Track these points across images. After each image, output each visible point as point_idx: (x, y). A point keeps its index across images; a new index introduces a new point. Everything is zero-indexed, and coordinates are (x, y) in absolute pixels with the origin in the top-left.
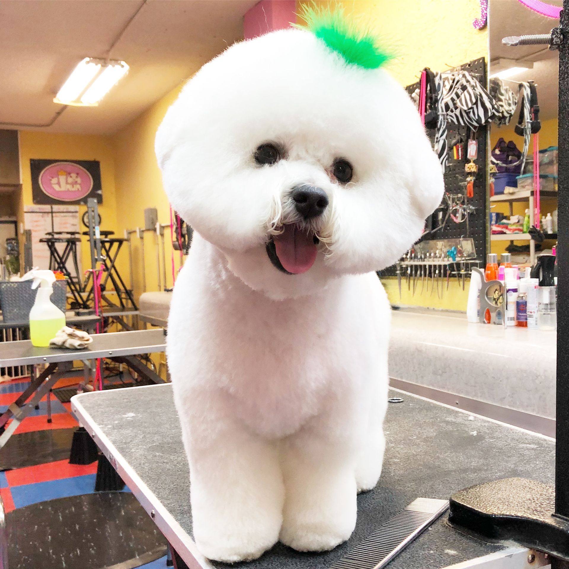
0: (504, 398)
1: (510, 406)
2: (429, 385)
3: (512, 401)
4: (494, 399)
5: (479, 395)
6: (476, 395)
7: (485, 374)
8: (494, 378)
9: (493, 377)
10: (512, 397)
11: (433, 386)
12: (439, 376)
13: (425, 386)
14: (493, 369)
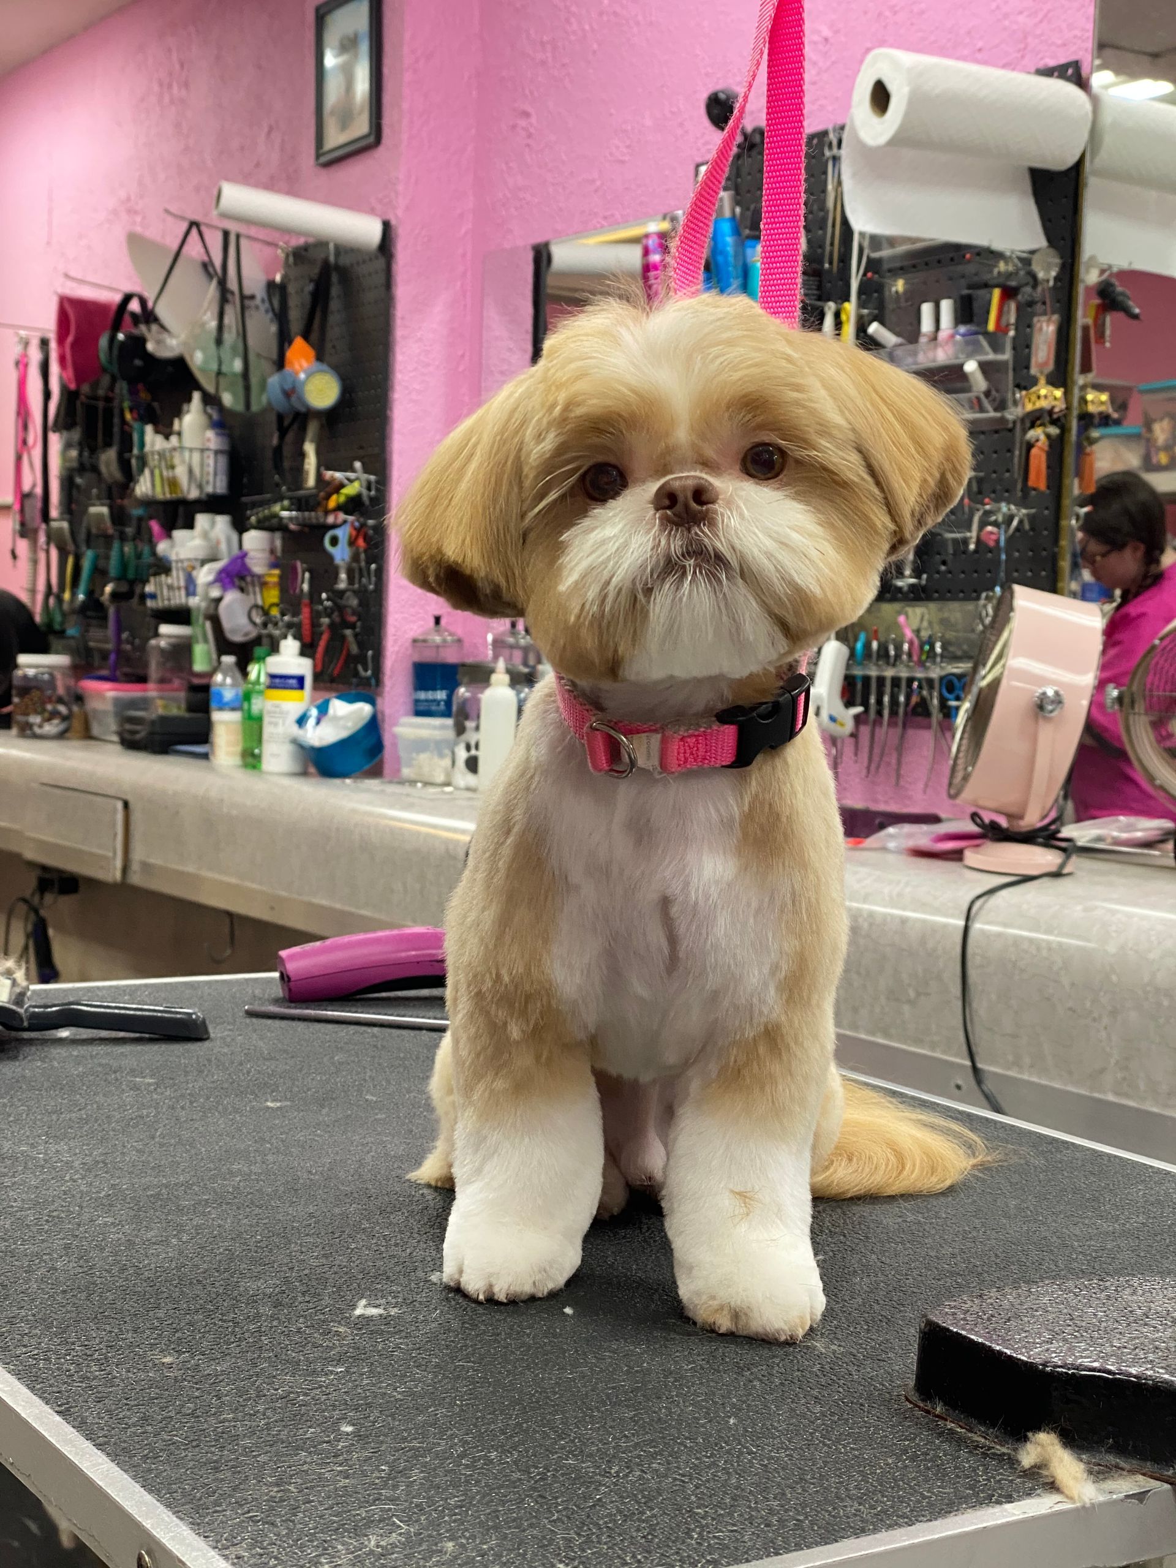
0: (1102, 1071)
1: (1117, 1094)
2: (873, 1034)
3: (1124, 1079)
4: (1070, 1073)
5: (1027, 1060)
6: (1017, 1063)
7: (1048, 999)
8: (1074, 1011)
9: (1070, 1009)
10: (1126, 1068)
11: (887, 1035)
12: (906, 1008)
13: (863, 1036)
14: (1073, 984)
